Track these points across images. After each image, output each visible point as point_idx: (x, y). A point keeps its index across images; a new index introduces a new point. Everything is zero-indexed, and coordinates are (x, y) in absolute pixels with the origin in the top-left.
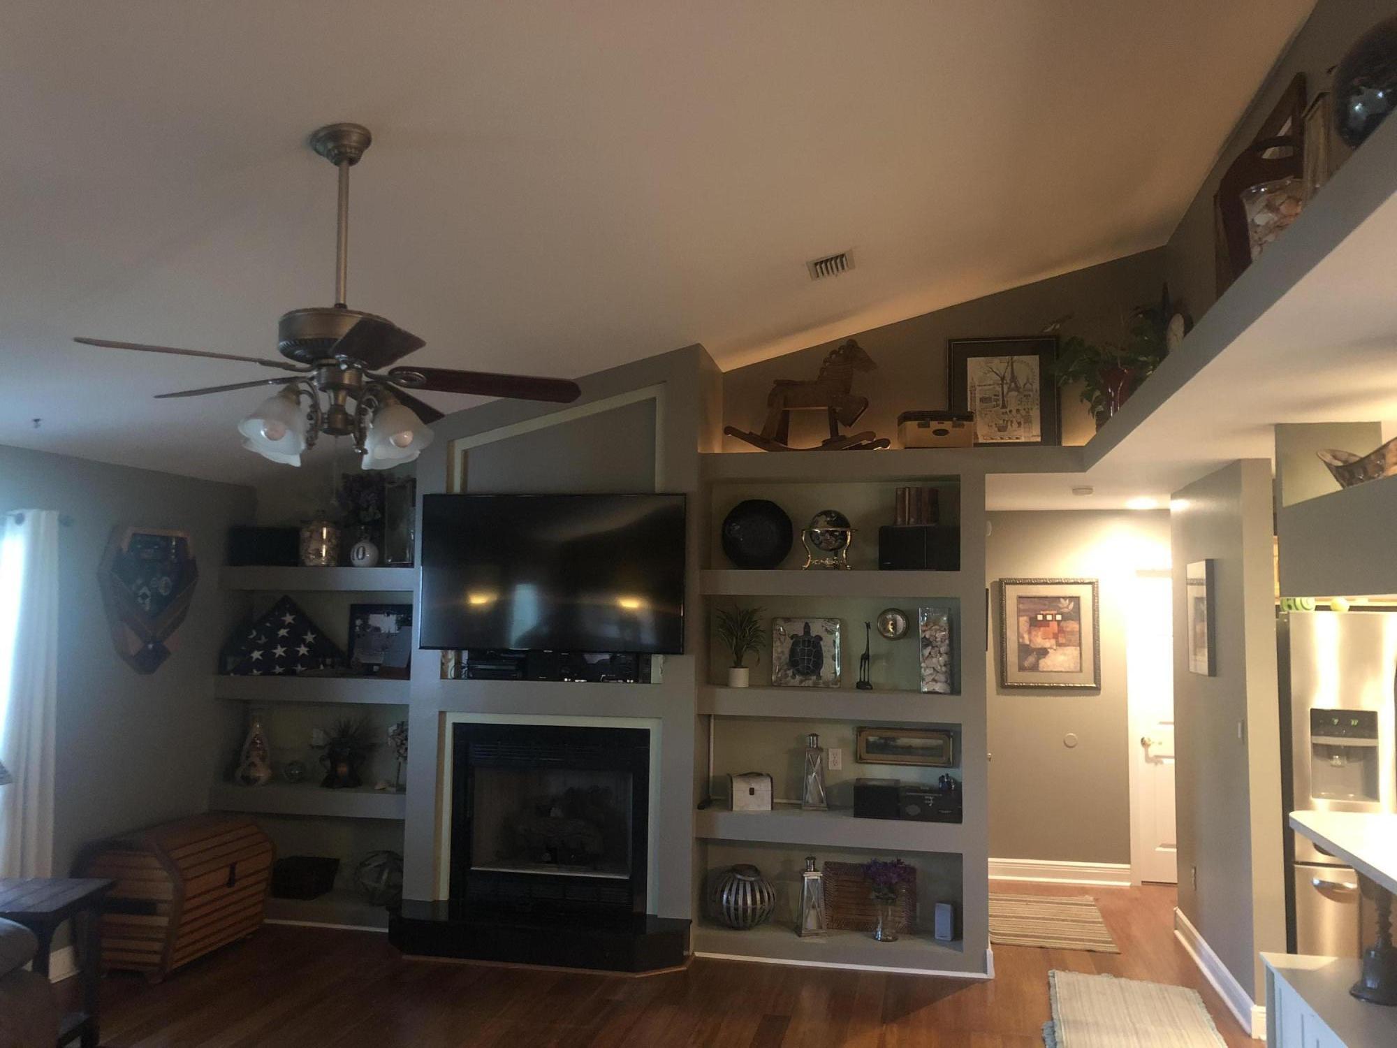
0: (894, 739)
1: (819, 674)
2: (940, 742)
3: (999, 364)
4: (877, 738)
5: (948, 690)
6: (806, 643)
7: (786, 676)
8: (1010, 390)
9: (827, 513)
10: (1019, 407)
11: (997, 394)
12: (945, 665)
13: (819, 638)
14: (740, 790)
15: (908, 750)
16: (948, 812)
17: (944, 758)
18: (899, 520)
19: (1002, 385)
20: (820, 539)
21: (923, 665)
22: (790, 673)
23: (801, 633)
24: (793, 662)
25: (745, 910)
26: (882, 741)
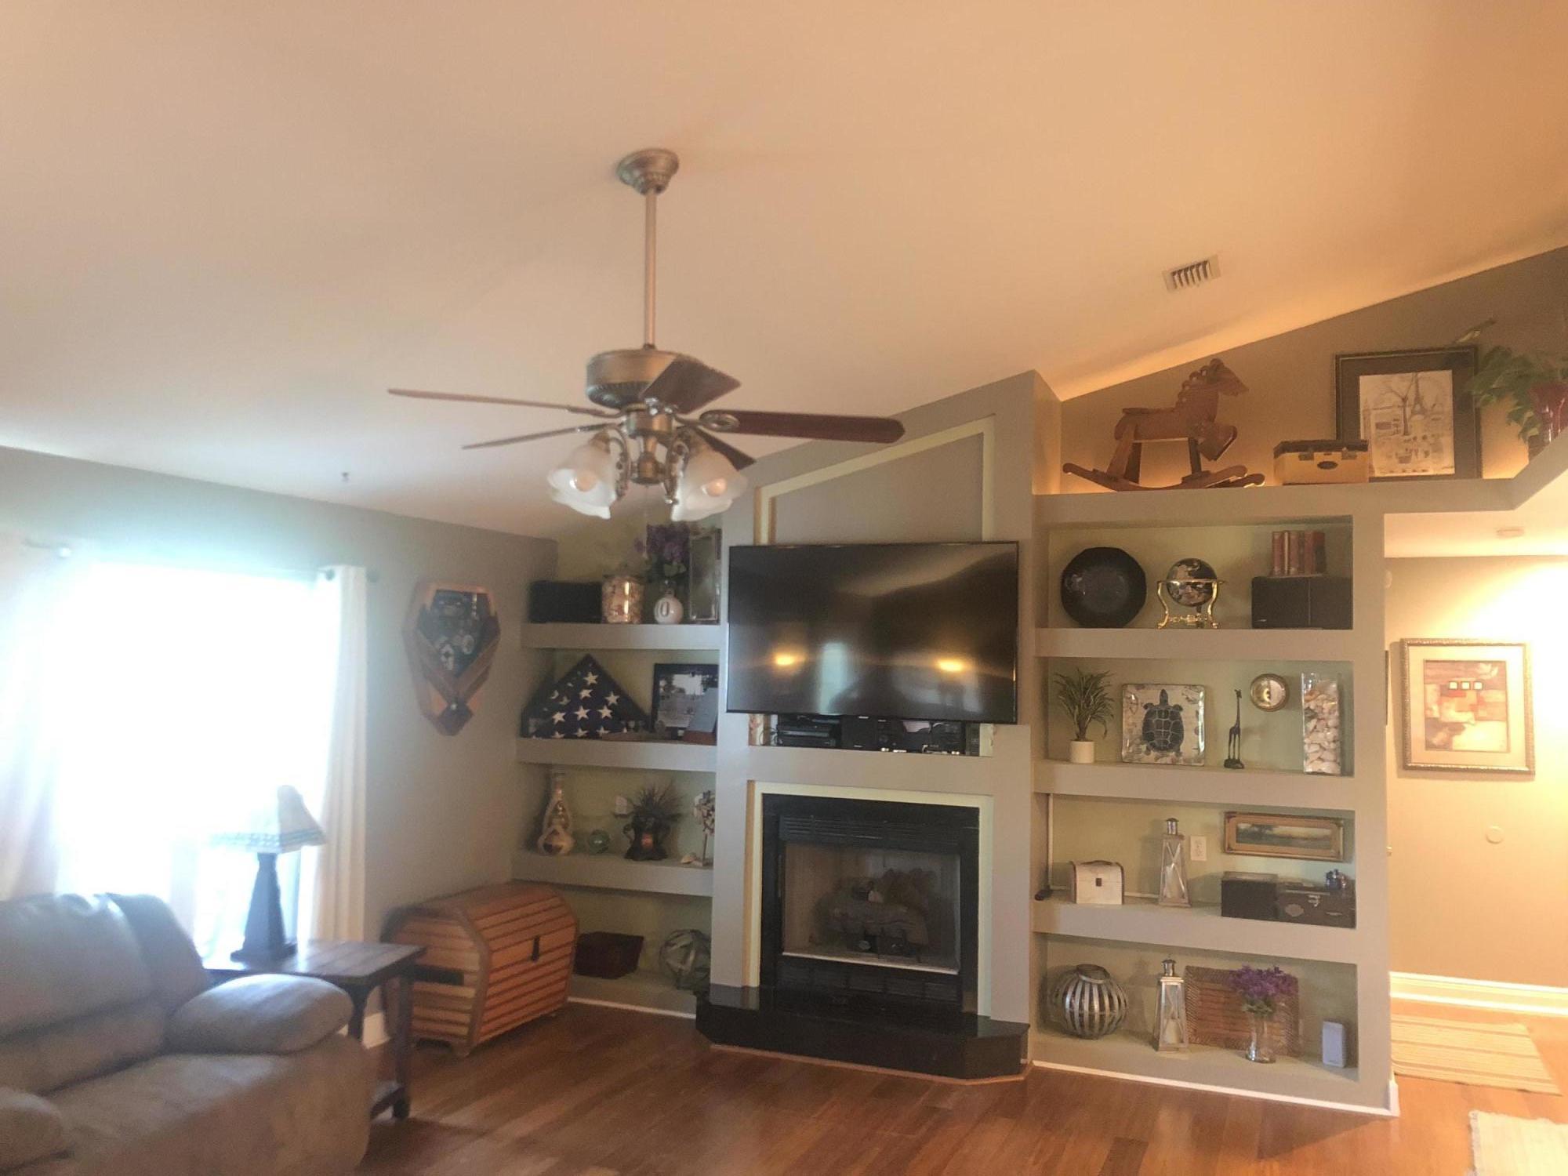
0: (1270, 827)
1: (1179, 750)
2: (1327, 832)
3: (1400, 382)
4: (1249, 825)
5: (1338, 770)
6: (1163, 714)
7: (1139, 751)
8: (1413, 413)
9: (1188, 562)
10: (1428, 434)
11: (1398, 417)
12: (1334, 741)
13: (1179, 708)
14: (1084, 880)
15: (1287, 840)
16: (1335, 914)
17: (1332, 851)
18: (1277, 569)
19: (1404, 407)
20: (1180, 593)
21: (1306, 741)
22: (1144, 747)
23: (1156, 702)
24: (1148, 735)
25: (1092, 1017)
26: (1256, 829)
